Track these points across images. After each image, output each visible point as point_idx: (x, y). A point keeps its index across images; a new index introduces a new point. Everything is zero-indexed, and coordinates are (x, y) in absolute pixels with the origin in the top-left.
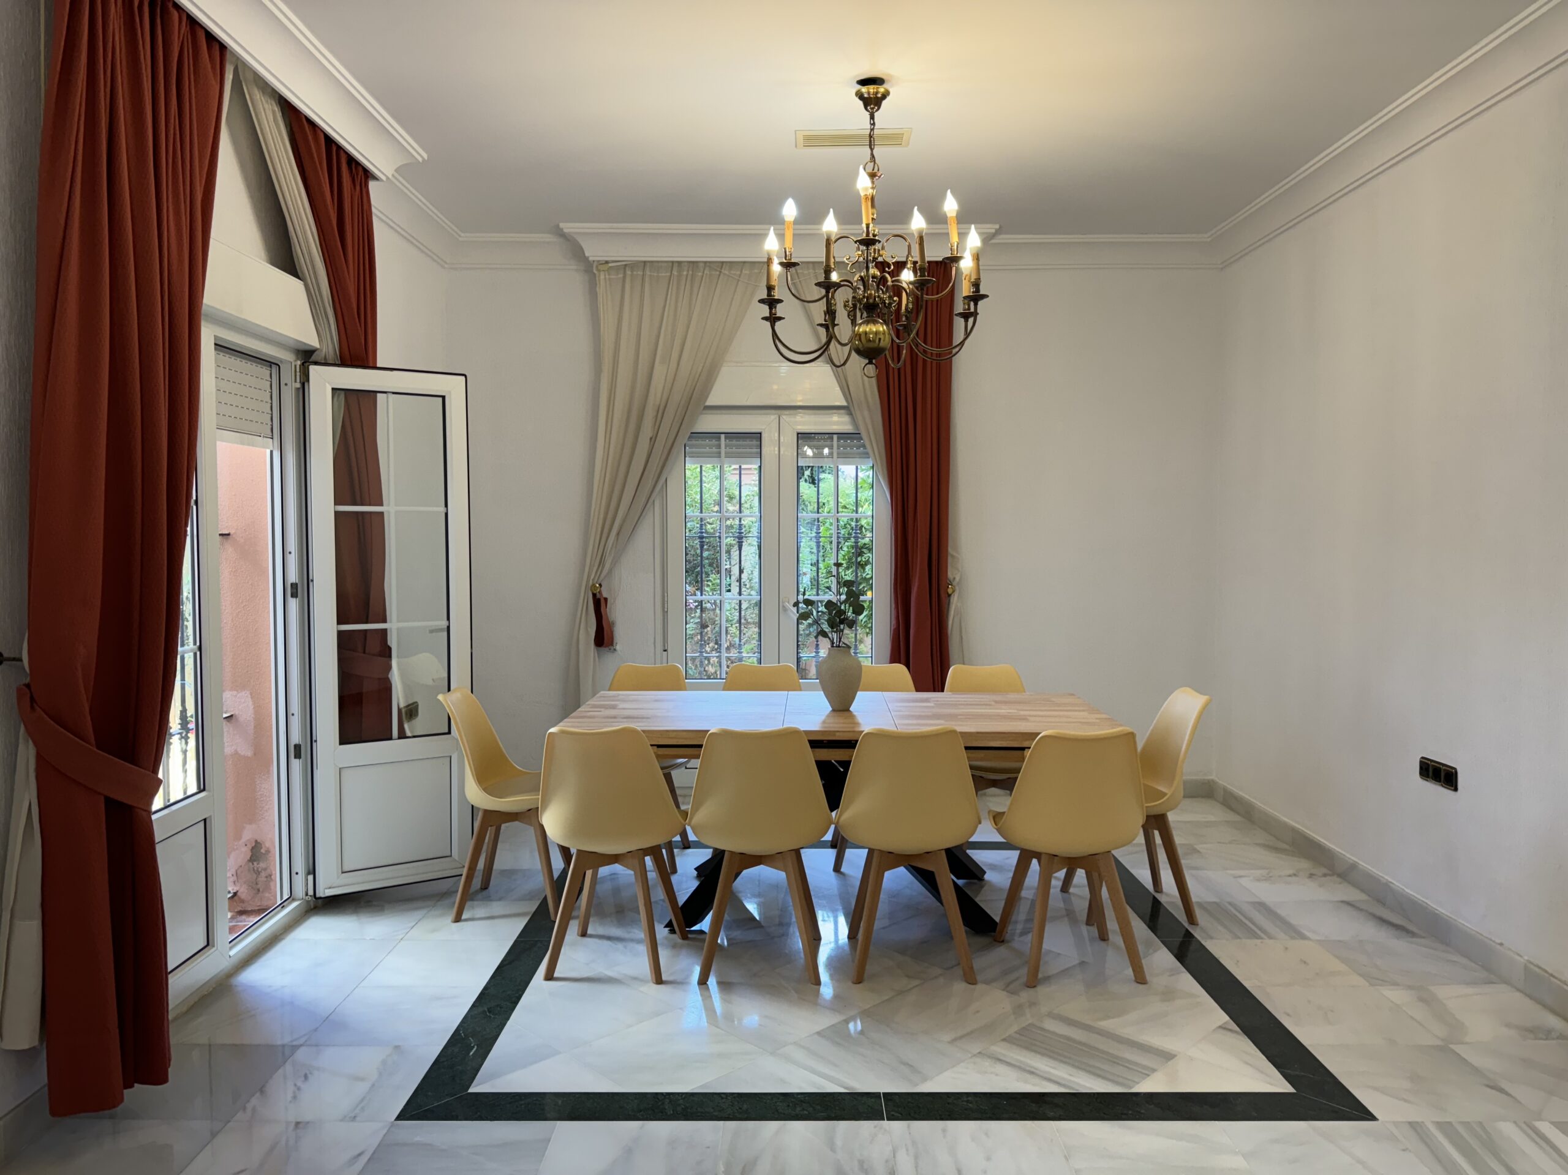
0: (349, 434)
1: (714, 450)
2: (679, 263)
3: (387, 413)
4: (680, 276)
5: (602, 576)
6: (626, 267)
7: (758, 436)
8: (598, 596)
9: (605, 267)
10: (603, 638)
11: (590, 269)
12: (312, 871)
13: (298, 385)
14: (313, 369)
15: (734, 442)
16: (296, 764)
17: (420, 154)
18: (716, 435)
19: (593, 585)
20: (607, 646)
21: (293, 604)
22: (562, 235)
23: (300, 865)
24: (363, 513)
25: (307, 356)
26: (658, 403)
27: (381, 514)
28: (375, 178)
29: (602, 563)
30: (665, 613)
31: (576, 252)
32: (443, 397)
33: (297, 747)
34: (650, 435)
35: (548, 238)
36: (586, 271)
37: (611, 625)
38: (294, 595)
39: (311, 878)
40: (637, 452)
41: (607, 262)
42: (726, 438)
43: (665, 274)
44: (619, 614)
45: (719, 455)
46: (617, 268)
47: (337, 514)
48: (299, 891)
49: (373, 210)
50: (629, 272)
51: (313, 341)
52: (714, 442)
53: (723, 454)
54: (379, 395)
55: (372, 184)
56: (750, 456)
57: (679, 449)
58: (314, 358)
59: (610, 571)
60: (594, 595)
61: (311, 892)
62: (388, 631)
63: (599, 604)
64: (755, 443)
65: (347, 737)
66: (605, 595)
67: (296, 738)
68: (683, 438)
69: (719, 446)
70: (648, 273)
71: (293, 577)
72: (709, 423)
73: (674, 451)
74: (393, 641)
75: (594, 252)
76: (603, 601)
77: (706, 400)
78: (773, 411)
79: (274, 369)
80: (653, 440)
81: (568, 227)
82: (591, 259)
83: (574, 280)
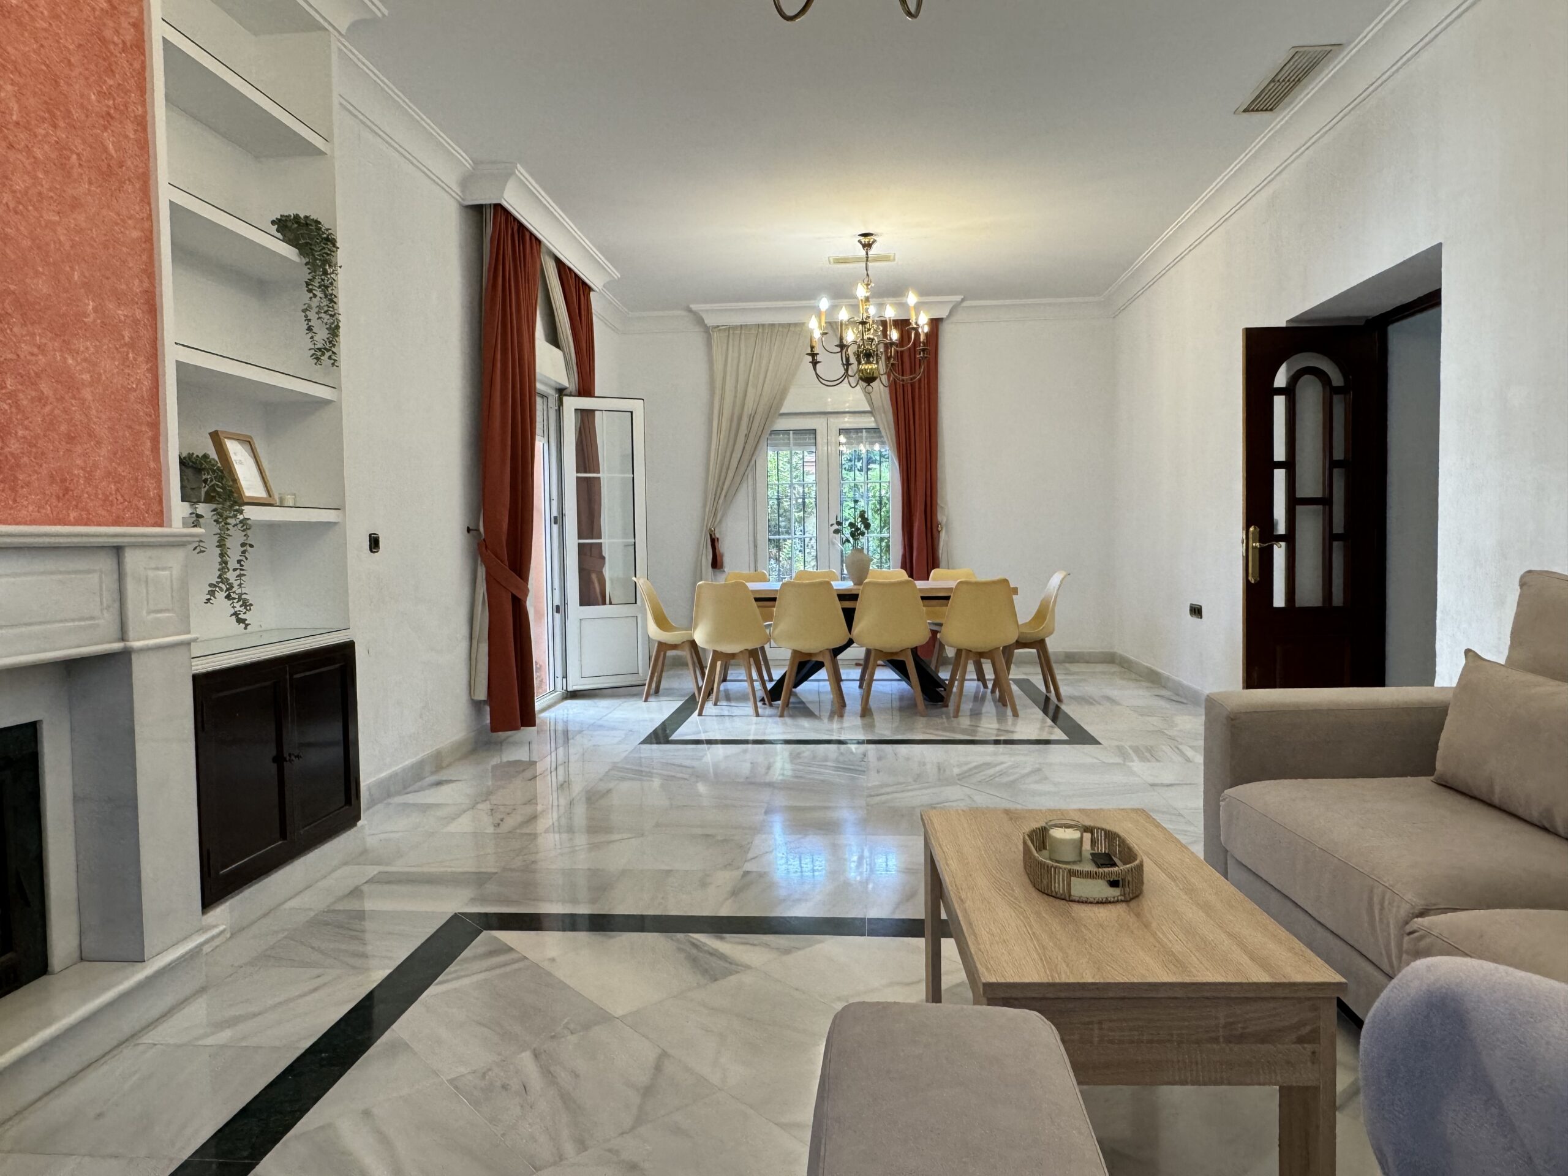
0: (583, 431)
1: (786, 441)
2: (763, 325)
3: (601, 422)
4: (763, 333)
5: (716, 523)
6: (730, 329)
7: (814, 432)
8: (713, 536)
9: (716, 330)
10: (716, 563)
11: (708, 331)
12: (565, 676)
13: (557, 408)
14: (565, 399)
15: (799, 436)
16: (557, 616)
17: (617, 275)
18: (787, 432)
19: (710, 529)
20: (719, 569)
21: (555, 527)
22: (690, 311)
23: (559, 673)
24: (590, 477)
25: (561, 392)
26: (750, 413)
27: (599, 478)
28: (593, 290)
29: (715, 515)
30: (755, 547)
31: (700, 321)
32: (632, 412)
33: (558, 607)
34: (746, 432)
35: (684, 313)
36: (705, 332)
37: (722, 556)
38: (556, 523)
39: (564, 680)
40: (737, 443)
41: (718, 326)
42: (794, 433)
43: (754, 332)
44: (726, 548)
45: (788, 445)
46: (725, 329)
47: (578, 479)
48: (559, 687)
49: (593, 311)
50: (731, 332)
51: (566, 384)
52: (786, 436)
53: (792, 445)
54: (597, 413)
55: (592, 294)
56: (809, 444)
57: (763, 443)
58: (565, 392)
59: (720, 521)
60: (711, 535)
61: (565, 688)
62: (603, 545)
63: (714, 542)
64: (812, 436)
65: (583, 603)
66: (717, 536)
67: (557, 602)
68: (766, 435)
69: (789, 439)
70: (743, 332)
71: (555, 513)
72: (782, 424)
73: (761, 442)
74: (606, 553)
75: (710, 321)
76: (716, 540)
77: (780, 409)
78: (823, 416)
79: (545, 398)
80: (747, 436)
81: (694, 307)
82: (708, 325)
83: (696, 339)
